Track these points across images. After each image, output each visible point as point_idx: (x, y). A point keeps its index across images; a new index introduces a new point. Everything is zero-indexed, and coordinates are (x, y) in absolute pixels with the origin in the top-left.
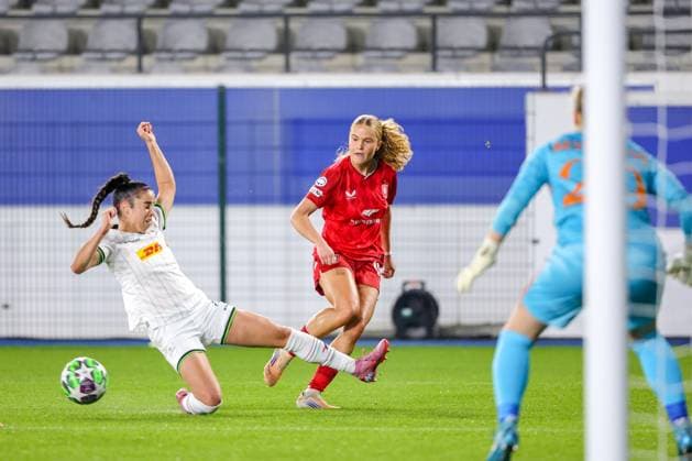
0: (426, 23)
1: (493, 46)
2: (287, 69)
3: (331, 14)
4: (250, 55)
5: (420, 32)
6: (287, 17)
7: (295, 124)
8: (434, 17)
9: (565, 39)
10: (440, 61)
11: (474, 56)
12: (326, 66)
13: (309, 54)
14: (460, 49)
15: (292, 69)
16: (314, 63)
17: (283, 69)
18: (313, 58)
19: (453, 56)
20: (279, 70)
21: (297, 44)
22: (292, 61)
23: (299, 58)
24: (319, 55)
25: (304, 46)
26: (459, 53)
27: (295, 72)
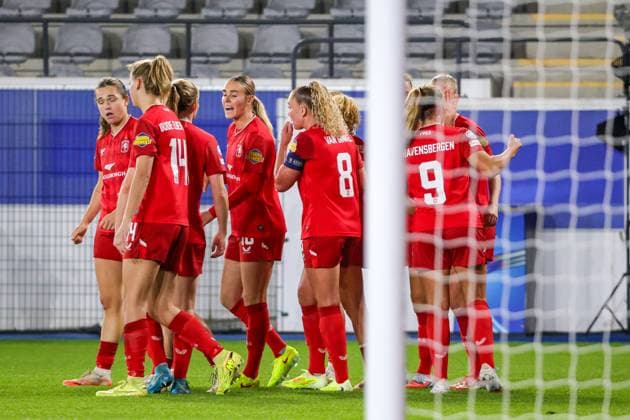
0: (181, 30)
1: (244, 52)
2: (46, 73)
3: (87, 20)
4: (8, 58)
5: (174, 38)
6: (46, 23)
7: (53, 126)
8: (188, 24)
9: (313, 46)
10: (194, 67)
11: (227, 62)
12: (84, 71)
13: (67, 58)
14: (213, 55)
15: (51, 73)
16: (72, 67)
17: (42, 73)
18: (71, 62)
19: (206, 62)
20: (38, 74)
21: (56, 48)
22: (51, 65)
23: (58, 62)
24: (77, 59)
25: (62, 50)
26: (212, 59)
27: (54, 76)
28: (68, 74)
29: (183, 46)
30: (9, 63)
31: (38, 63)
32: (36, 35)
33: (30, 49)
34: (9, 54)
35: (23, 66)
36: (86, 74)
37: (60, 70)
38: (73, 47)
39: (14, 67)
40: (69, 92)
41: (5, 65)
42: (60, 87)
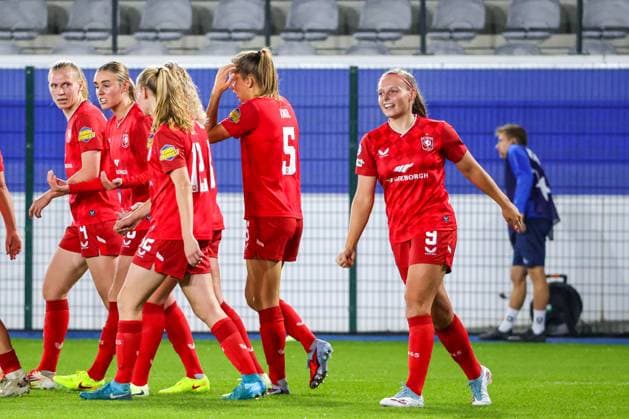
0: (571, 2)
2: (423, 50)
5: (564, 10)
10: (586, 42)
11: (622, 37)
12: (464, 49)
13: (446, 35)
14: (609, 29)
15: (428, 51)
16: (451, 44)
17: (419, 51)
18: (451, 38)
19: (600, 37)
20: (414, 51)
21: (435, 24)
22: (429, 42)
23: (435, 38)
24: (456, 35)
25: (440, 26)
26: (606, 33)
27: (432, 54)
28: (448, 51)
29: (574, 20)
30: (382, 40)
31: (415, 40)
32: (413, 9)
33: (406, 24)
34: (384, 30)
35: (398, 43)
36: (467, 51)
37: (437, 47)
38: (452, 22)
39: (388, 44)
40: (448, 71)
41: (379, 43)
42: (438, 66)
